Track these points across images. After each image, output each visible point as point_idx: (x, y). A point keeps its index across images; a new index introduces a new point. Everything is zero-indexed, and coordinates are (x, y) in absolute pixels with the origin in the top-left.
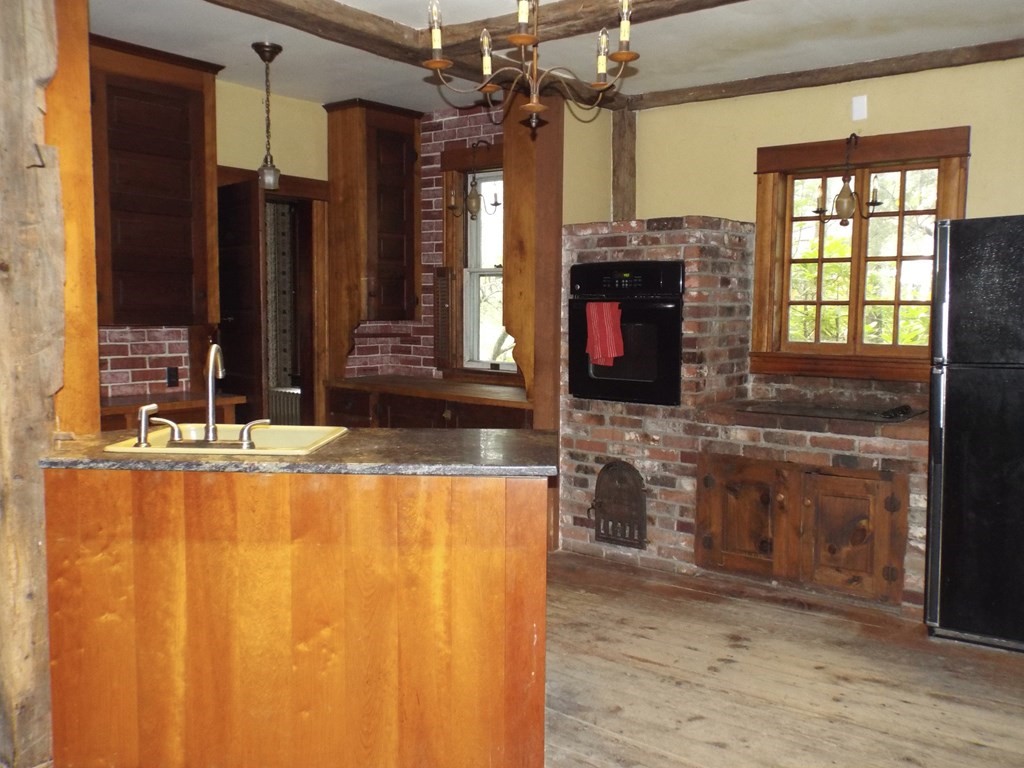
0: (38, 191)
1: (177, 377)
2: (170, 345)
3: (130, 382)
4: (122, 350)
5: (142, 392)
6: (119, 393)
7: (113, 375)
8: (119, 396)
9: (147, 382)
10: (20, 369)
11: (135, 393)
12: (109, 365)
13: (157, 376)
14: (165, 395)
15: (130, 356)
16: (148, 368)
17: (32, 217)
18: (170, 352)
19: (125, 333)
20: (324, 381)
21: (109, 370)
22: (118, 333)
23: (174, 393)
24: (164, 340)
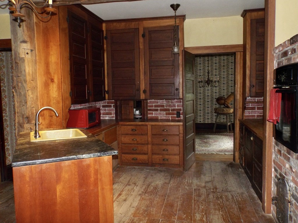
0: (21, 69)
1: (180, 115)
2: (177, 105)
3: (165, 115)
4: (163, 106)
5: (168, 119)
6: (161, 118)
7: (160, 113)
8: (161, 119)
9: (170, 116)
10: (18, 111)
11: (166, 119)
12: (159, 110)
13: (173, 114)
14: (175, 120)
15: (165, 108)
16: (170, 112)
17: (19, 75)
18: (177, 107)
19: (164, 101)
20: (239, 119)
21: (159, 112)
22: (161, 101)
23: (178, 120)
24: (176, 103)
